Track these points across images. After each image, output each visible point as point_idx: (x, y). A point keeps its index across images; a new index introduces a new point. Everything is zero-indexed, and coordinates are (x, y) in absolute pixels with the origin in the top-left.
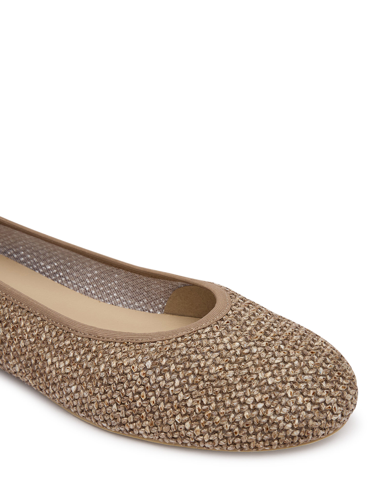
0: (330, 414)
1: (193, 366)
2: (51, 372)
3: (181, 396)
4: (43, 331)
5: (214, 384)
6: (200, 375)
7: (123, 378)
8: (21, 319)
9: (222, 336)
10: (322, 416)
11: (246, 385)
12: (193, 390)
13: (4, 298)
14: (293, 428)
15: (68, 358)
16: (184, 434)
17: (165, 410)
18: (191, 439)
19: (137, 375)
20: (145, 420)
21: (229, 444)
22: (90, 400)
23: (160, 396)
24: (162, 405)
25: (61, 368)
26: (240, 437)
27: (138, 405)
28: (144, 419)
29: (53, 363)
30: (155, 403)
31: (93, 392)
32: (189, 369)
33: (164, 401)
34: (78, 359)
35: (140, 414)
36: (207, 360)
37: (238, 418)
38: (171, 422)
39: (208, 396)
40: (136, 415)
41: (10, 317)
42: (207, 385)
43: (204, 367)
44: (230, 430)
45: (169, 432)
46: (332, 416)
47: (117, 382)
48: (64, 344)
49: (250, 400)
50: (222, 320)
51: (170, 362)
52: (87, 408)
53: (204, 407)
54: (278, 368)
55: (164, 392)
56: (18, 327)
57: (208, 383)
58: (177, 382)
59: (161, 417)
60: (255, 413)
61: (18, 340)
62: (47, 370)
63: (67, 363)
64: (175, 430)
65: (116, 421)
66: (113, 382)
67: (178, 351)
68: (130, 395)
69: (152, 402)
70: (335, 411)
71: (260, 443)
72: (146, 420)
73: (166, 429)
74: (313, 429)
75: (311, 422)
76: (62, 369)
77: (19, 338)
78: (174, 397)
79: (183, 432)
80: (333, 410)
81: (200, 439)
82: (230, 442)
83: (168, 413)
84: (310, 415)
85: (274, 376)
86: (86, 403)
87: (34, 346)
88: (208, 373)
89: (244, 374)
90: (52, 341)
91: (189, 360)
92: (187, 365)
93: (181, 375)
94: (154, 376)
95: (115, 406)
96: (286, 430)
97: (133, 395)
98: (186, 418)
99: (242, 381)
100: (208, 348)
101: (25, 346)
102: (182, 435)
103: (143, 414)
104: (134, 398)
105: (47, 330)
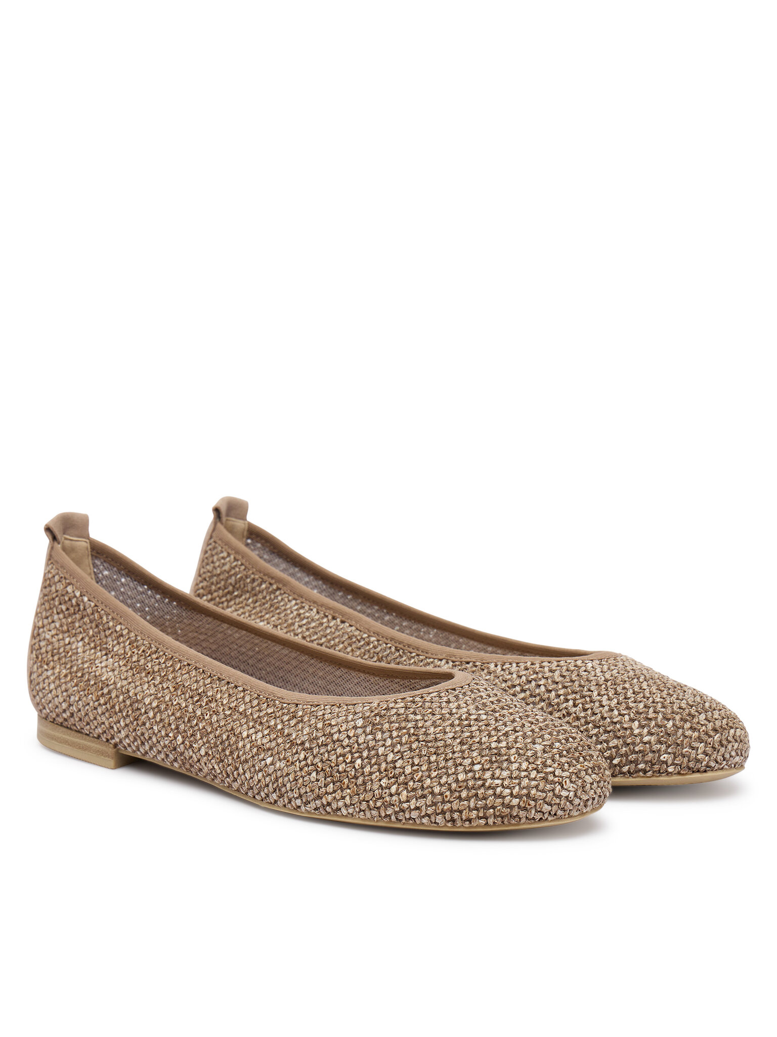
0: (558, 788)
1: (410, 725)
2: (244, 746)
3: (391, 757)
4: (243, 702)
5: (430, 745)
6: (416, 735)
7: (328, 738)
8: (218, 690)
9: (448, 702)
10: (548, 787)
11: (464, 747)
12: (405, 750)
13: (201, 670)
14: (511, 794)
15: (269, 727)
16: (388, 800)
17: (371, 774)
18: (395, 807)
19: (344, 734)
20: (346, 789)
21: (438, 812)
22: (286, 772)
23: (367, 758)
24: (367, 769)
25: (257, 740)
26: (450, 802)
27: (341, 769)
28: (346, 785)
29: (248, 736)
30: (360, 766)
31: (291, 760)
32: (404, 728)
33: (370, 763)
34: (279, 727)
35: (341, 782)
36: (426, 721)
37: (450, 780)
38: (375, 787)
39: (420, 756)
40: (337, 782)
41: (205, 690)
42: (422, 745)
43: (422, 727)
44: (441, 794)
45: (371, 800)
46: (560, 790)
47: (320, 743)
48: (265, 712)
49: (467, 762)
50: (454, 689)
51: (384, 720)
52: (281, 783)
53: (415, 768)
54: (506, 734)
55: (373, 752)
56: (212, 699)
57: (424, 743)
58: (389, 742)
59: (364, 783)
60: (470, 775)
61: (210, 715)
62: (241, 744)
63: (266, 732)
64: (378, 797)
65: (313, 794)
66: (316, 745)
67: (395, 710)
68: (333, 758)
69: (357, 764)
70: (566, 785)
71: (473, 811)
72: (348, 787)
73: (369, 796)
74: (535, 800)
75: (533, 792)
76: (259, 741)
77: (211, 713)
78: (382, 757)
79: (388, 799)
80: (563, 785)
81: (405, 805)
82: (438, 809)
83: (374, 777)
84: (534, 783)
85: (499, 741)
86: (281, 777)
87: (229, 719)
88: (426, 734)
89: (466, 736)
90: (252, 711)
91: (407, 720)
92: (403, 725)
93: (395, 734)
94: (363, 735)
95: (314, 774)
96: (504, 797)
97: (337, 757)
98: (393, 780)
99: (462, 743)
100: (431, 710)
101: (217, 720)
102: (386, 802)
103: (346, 781)
104: (337, 761)
105: (247, 699)
